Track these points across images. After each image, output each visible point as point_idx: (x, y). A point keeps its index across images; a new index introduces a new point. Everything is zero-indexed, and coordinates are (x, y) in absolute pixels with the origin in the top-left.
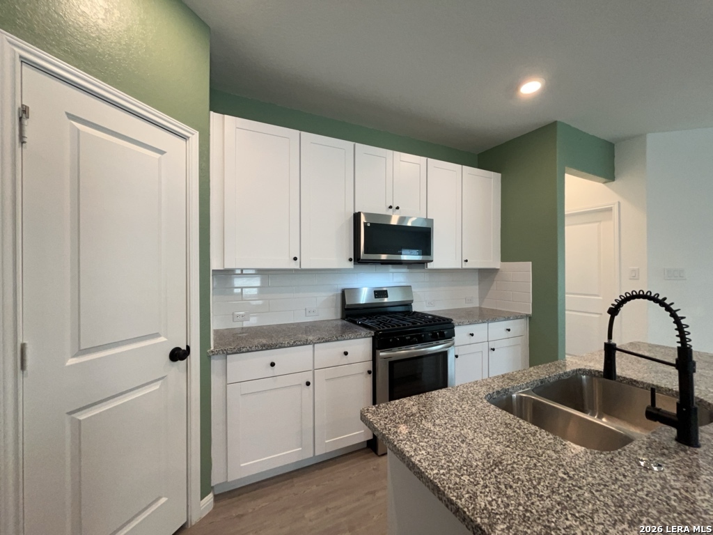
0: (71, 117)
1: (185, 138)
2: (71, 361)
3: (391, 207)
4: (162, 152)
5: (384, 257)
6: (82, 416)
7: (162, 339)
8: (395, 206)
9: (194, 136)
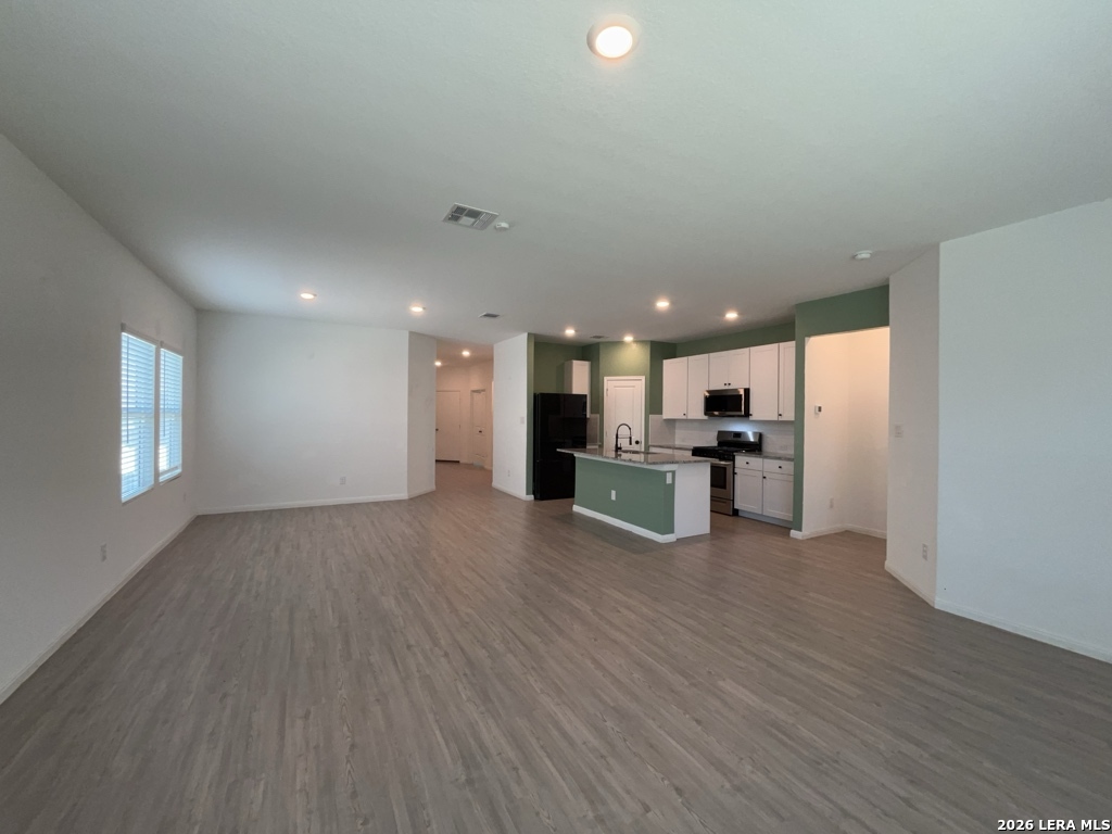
0: (615, 387)
1: (641, 380)
3: (725, 384)
4: (635, 387)
8: (727, 384)
9: (643, 378)
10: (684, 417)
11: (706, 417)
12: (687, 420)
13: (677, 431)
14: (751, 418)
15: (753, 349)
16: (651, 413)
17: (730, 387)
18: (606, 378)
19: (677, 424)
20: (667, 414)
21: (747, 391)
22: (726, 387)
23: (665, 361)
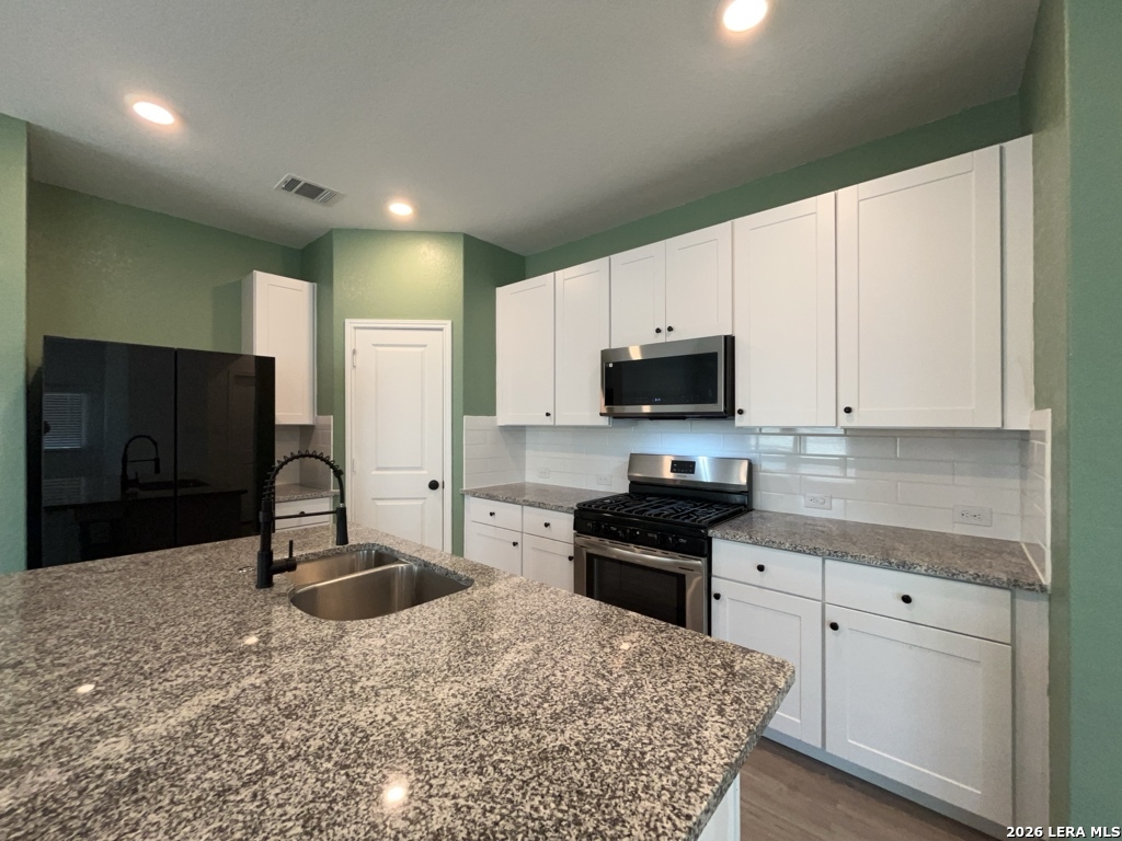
0: (375, 345)
1: (441, 330)
2: (374, 473)
3: (658, 331)
4: (425, 346)
5: (646, 409)
6: (379, 503)
7: (425, 472)
8: (664, 328)
9: (447, 325)
10: (548, 421)
11: (604, 421)
12: (554, 428)
13: (529, 453)
14: (739, 421)
15: (742, 222)
16: (466, 413)
17: (672, 337)
18: (350, 324)
19: (529, 437)
20: (506, 414)
21: (729, 342)
22: (661, 338)
23: (498, 289)
